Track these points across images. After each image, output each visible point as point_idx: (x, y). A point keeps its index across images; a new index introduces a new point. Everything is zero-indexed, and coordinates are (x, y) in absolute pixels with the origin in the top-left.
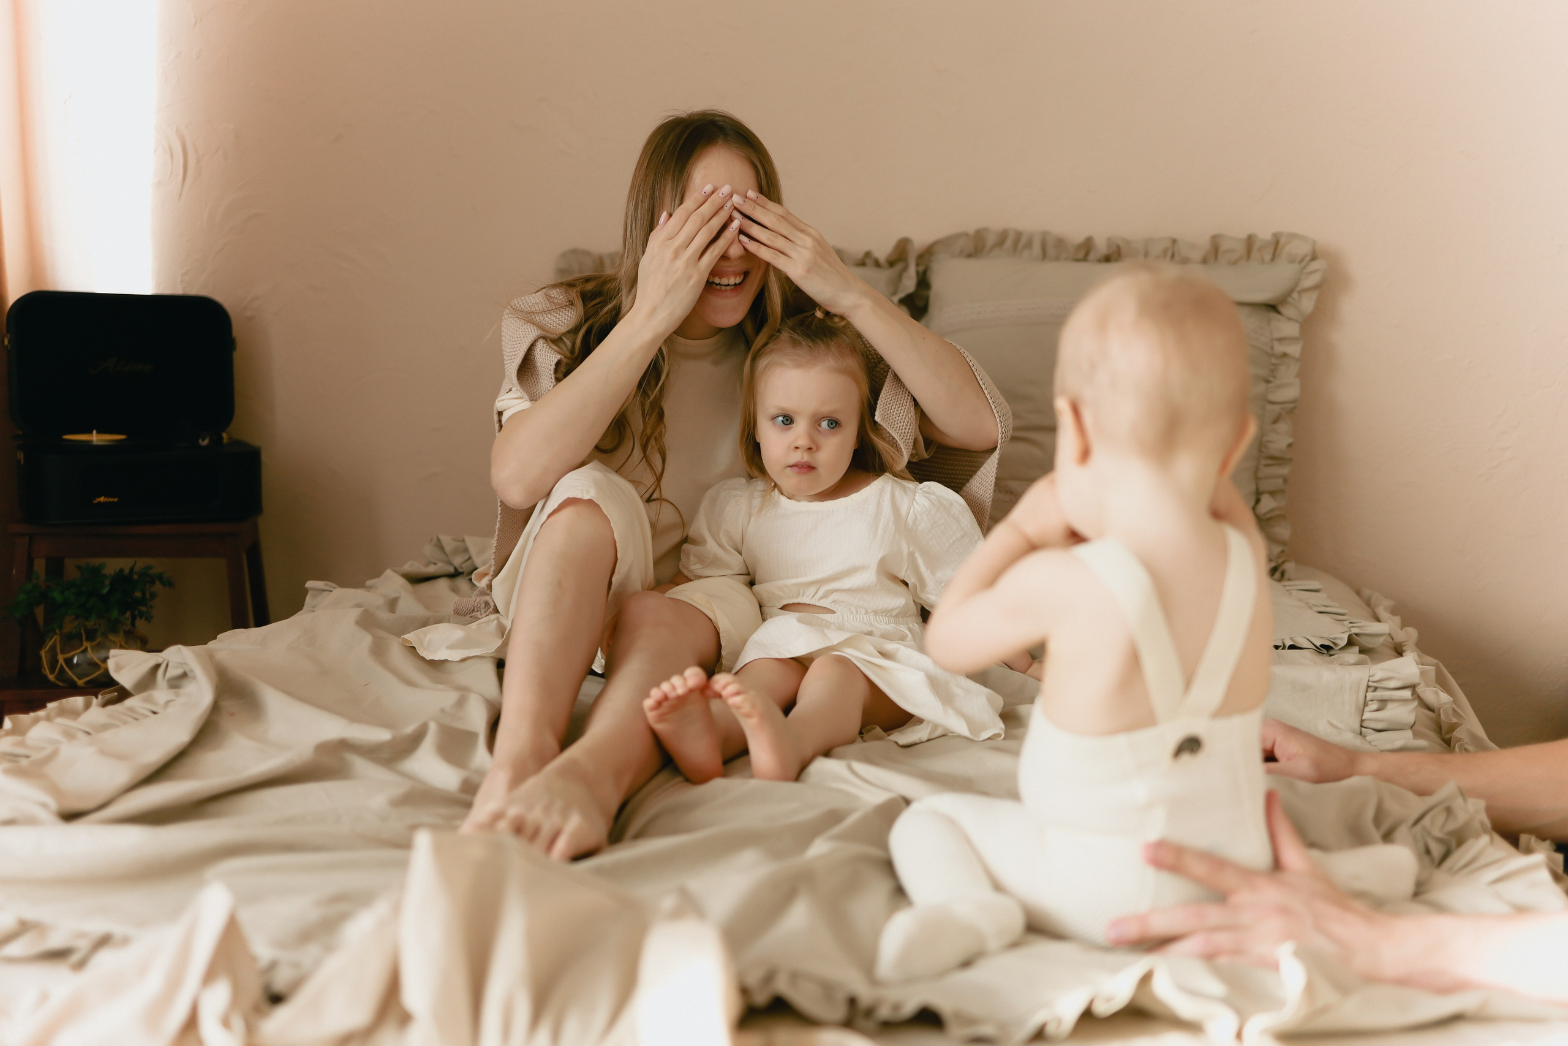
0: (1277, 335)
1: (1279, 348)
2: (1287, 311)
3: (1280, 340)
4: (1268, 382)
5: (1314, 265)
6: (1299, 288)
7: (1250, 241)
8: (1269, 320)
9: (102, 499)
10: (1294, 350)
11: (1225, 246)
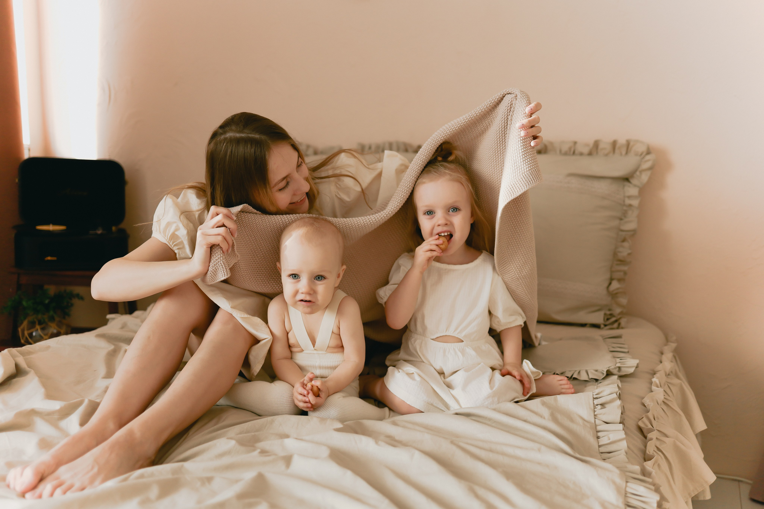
0: (627, 194)
1: (628, 202)
2: (634, 181)
3: (629, 197)
4: (621, 219)
5: (648, 157)
6: (640, 169)
7: (614, 144)
8: (624, 186)
9: (49, 258)
10: (635, 202)
11: (601, 146)
